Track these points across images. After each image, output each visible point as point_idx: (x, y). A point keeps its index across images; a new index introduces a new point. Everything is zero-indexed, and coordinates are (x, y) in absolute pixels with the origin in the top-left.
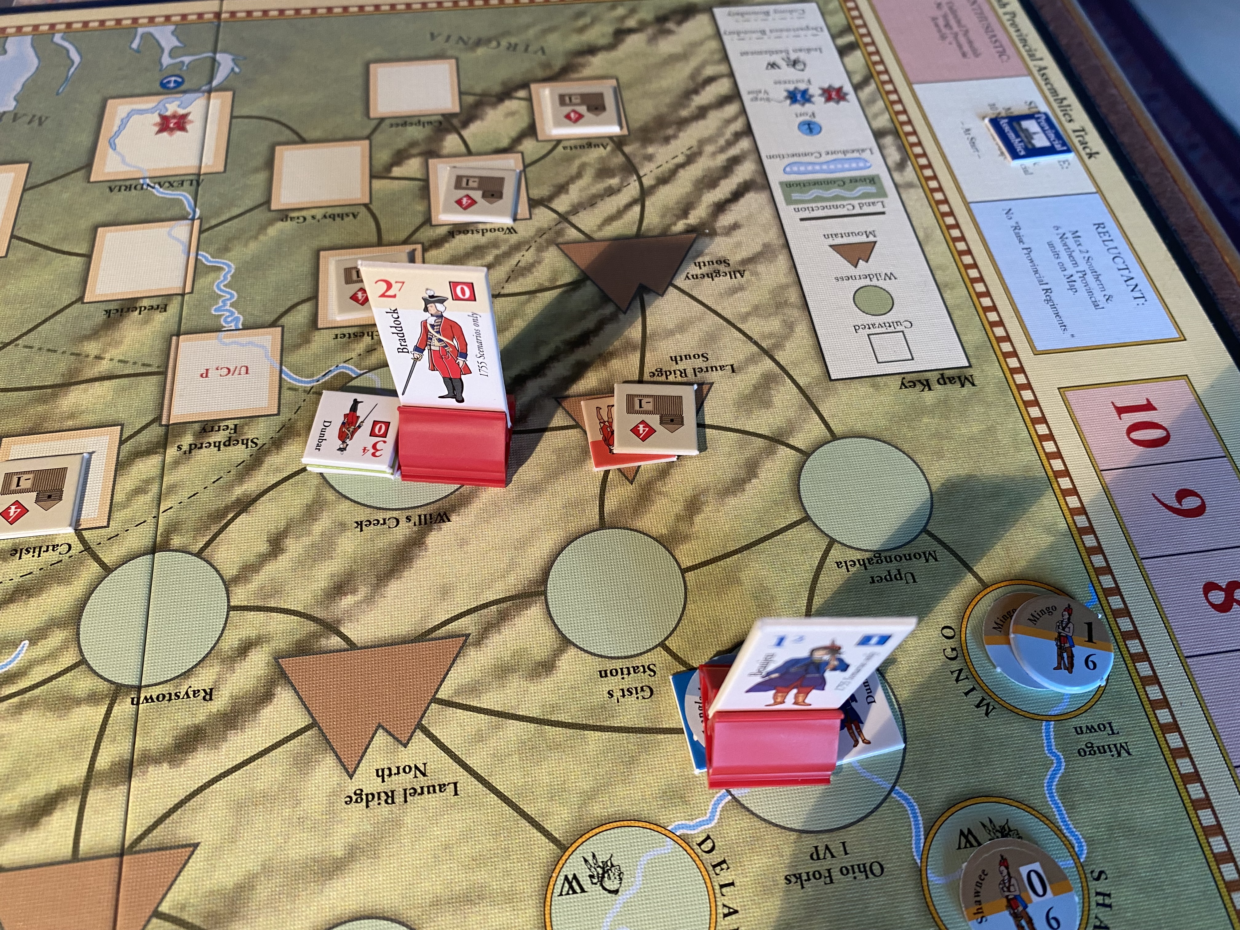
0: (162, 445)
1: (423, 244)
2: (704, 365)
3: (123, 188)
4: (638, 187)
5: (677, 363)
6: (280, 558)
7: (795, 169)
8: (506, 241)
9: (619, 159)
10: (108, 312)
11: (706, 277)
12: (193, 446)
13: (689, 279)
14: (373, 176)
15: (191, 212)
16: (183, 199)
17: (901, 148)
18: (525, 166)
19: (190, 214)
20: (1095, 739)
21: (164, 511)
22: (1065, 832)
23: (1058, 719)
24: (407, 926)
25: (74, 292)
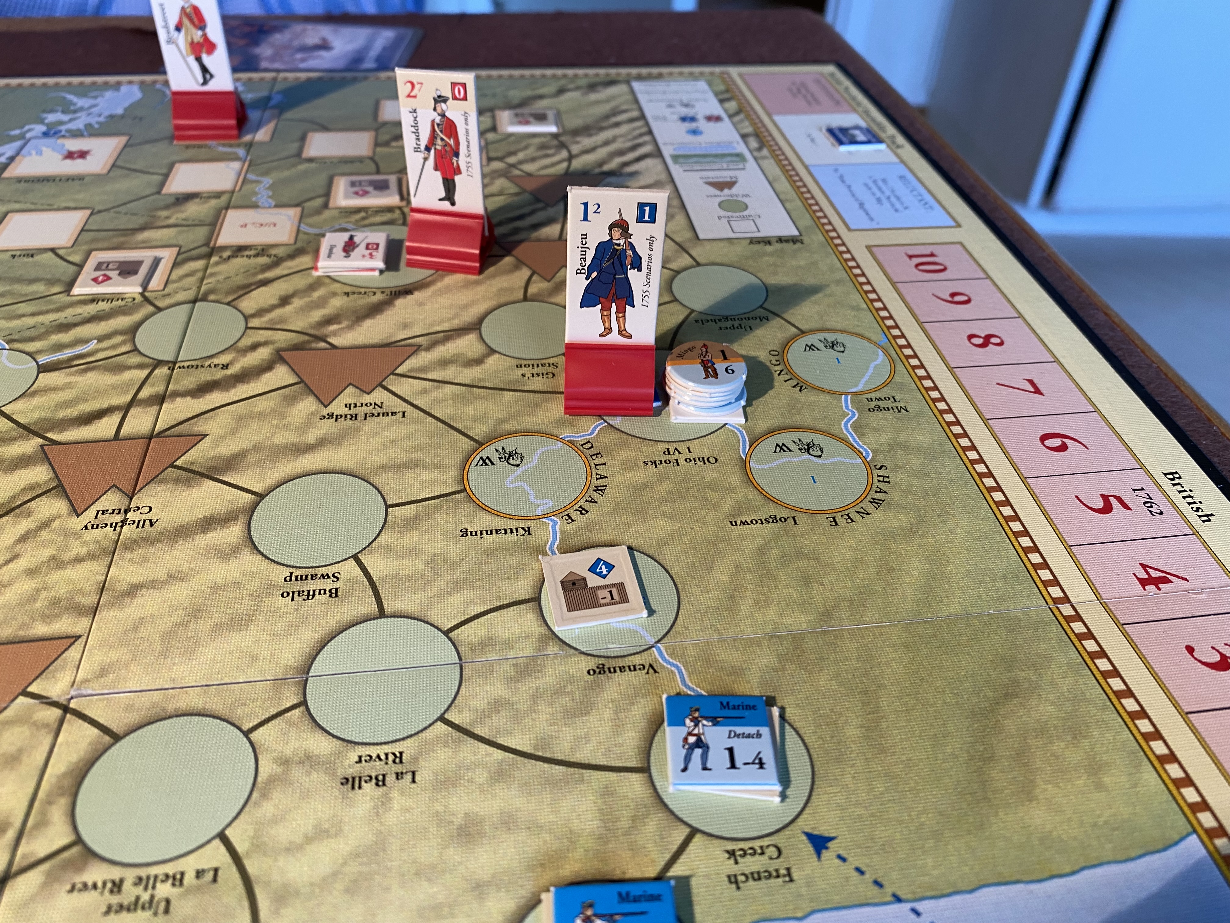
0: (208, 256)
4: (567, 154)
6: (287, 307)
7: (682, 150)
9: (556, 143)
12: (231, 257)
14: (377, 145)
15: (244, 158)
16: (239, 152)
17: (760, 142)
18: (487, 144)
20: (882, 404)
21: (206, 284)
22: (856, 446)
23: (854, 394)
24: (359, 478)
25: (154, 190)
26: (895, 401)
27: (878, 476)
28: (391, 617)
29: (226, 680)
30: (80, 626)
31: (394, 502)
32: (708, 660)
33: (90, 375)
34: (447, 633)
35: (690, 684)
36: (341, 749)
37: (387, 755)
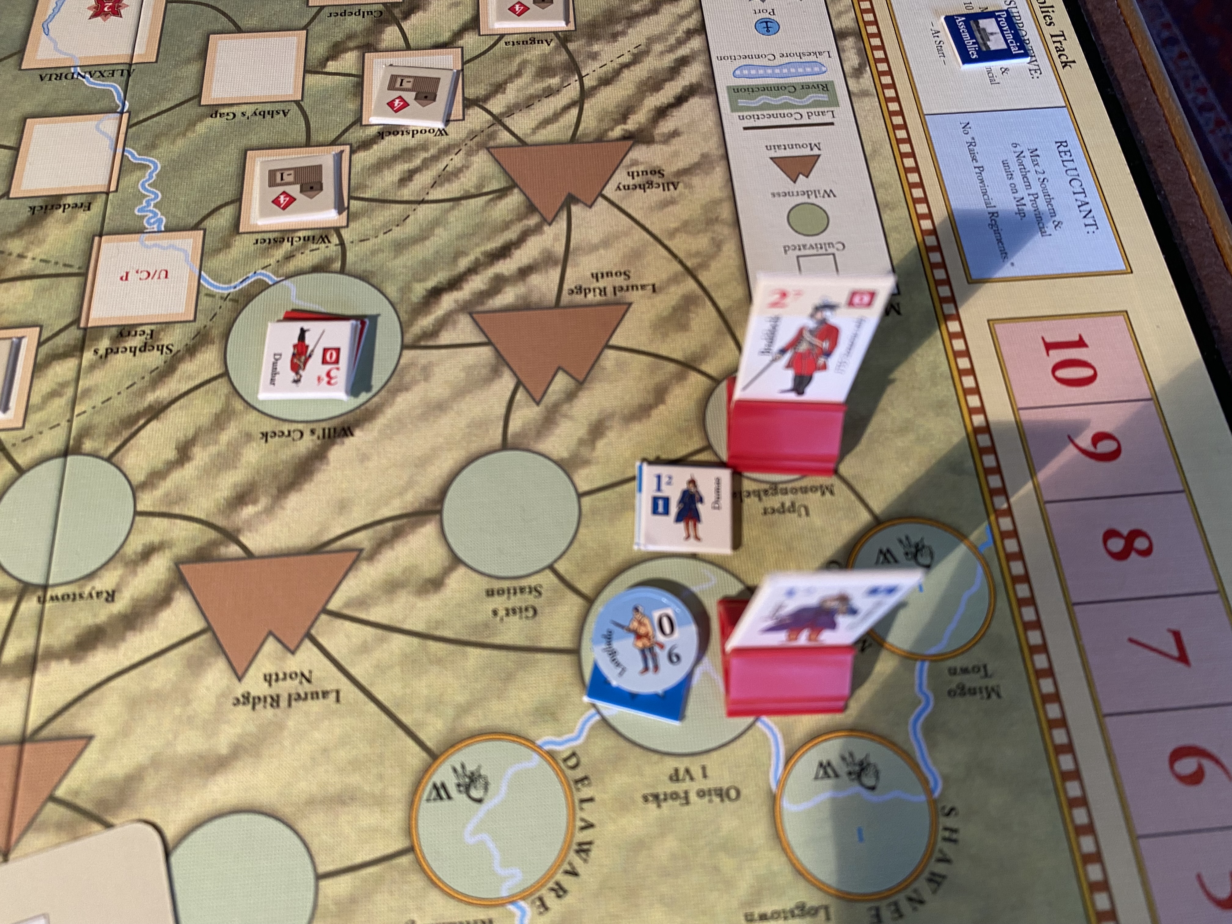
0: (79, 348)
1: (351, 145)
2: (624, 284)
3: (54, 77)
4: (578, 88)
5: (597, 280)
6: (187, 466)
7: (746, 72)
8: (437, 143)
9: (563, 57)
10: (33, 209)
11: (638, 189)
12: (109, 351)
13: (620, 190)
14: (307, 71)
15: (121, 105)
16: (112, 90)
17: (863, 53)
18: (464, 63)
19: (119, 106)
20: (968, 680)
21: (79, 415)
22: (923, 767)
23: (933, 659)
24: (282, 822)
25: (1, 186)
26: (986, 674)
27: (946, 829)
31: (326, 870)
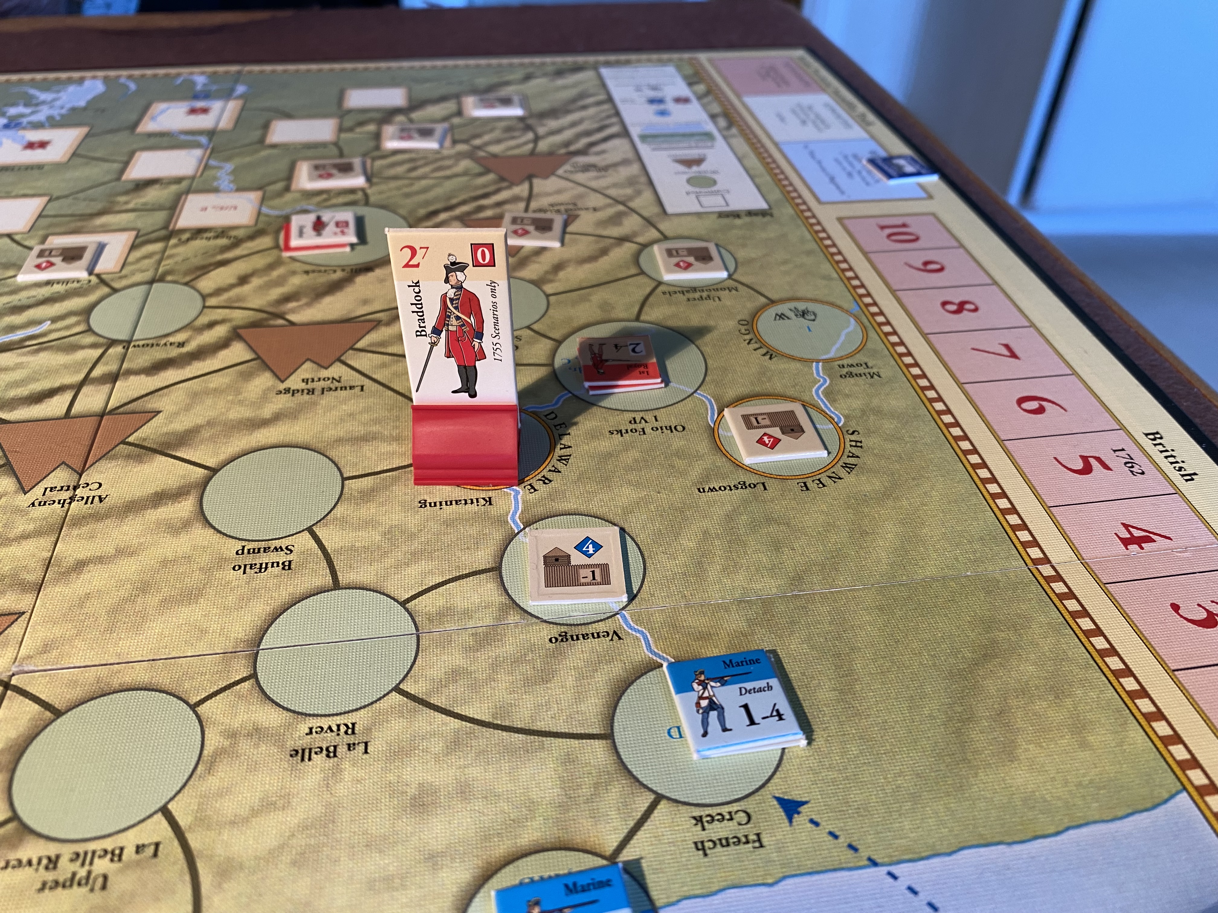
0: (167, 238)
1: (373, 157)
2: (574, 208)
3: (158, 136)
4: (534, 136)
6: (245, 286)
9: (522, 125)
10: (137, 184)
11: (579, 172)
12: (190, 239)
13: (567, 171)
14: (341, 131)
16: (201, 140)
17: (729, 121)
18: (452, 128)
19: (205, 146)
20: (854, 370)
21: (164, 266)
22: (828, 412)
23: (825, 361)
24: (315, 451)
25: (114, 176)
26: (868, 367)
27: (851, 441)
28: (346, 588)
29: (174, 654)
30: (23, 602)
31: (351, 475)
32: (674, 626)
33: (42, 355)
34: (403, 604)
35: (656, 650)
36: (291, 721)
37: (338, 726)
